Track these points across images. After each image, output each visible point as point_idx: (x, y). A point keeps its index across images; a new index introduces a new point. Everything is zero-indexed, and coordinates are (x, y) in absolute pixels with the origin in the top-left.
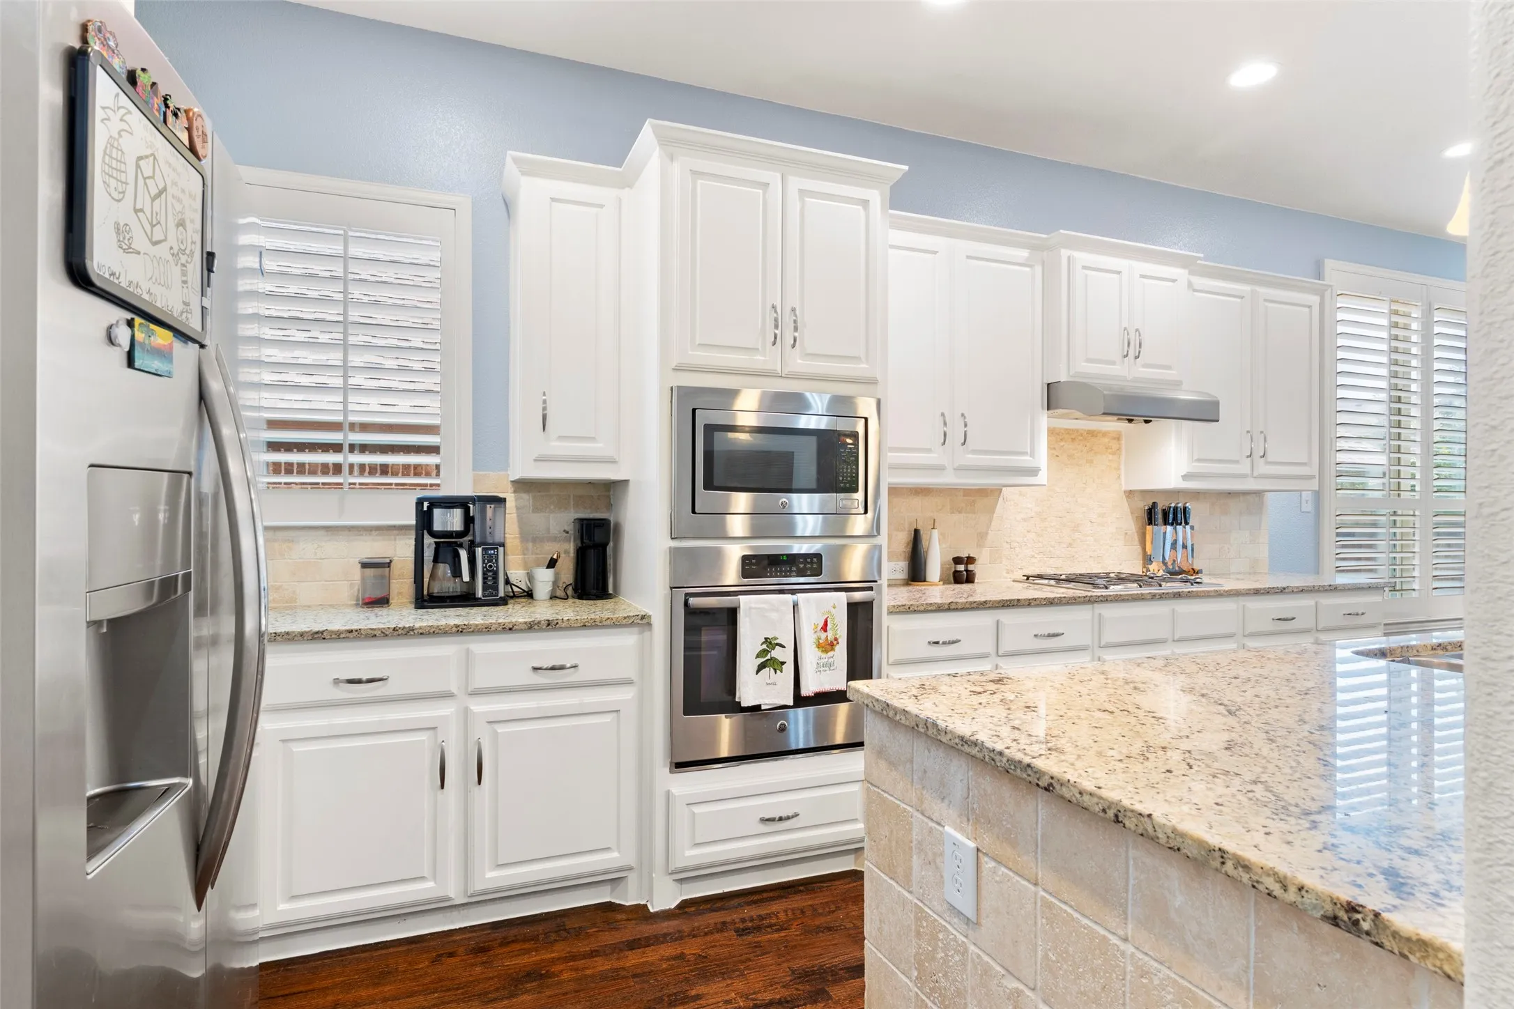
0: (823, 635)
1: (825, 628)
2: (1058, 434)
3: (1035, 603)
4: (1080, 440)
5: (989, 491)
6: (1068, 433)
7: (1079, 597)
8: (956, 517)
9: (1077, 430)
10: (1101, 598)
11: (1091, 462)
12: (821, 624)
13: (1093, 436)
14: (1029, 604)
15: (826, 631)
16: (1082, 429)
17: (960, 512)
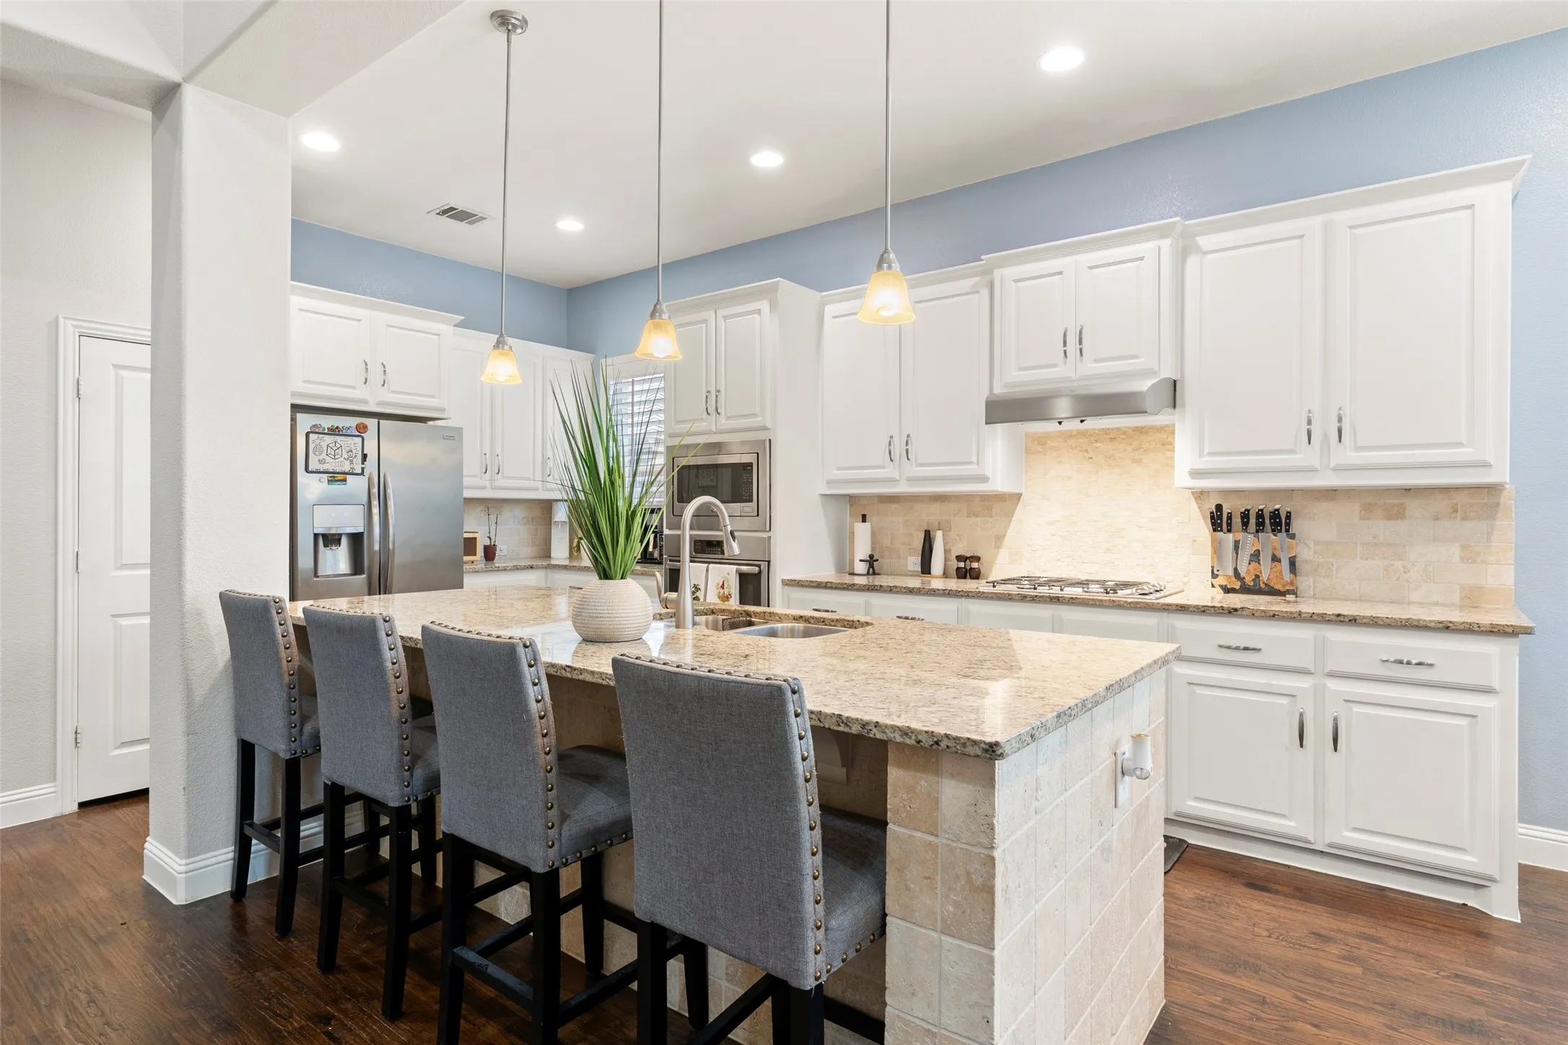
0: (722, 591)
1: (723, 587)
2: (1091, 435)
3: (896, 590)
4: (1123, 439)
5: (1007, 497)
6: (1107, 434)
7: (938, 590)
8: (973, 520)
9: (1118, 429)
10: (961, 593)
11: (1139, 461)
12: (721, 584)
13: (1141, 433)
14: (891, 590)
15: (723, 588)
16: (1126, 427)
17: (977, 516)
